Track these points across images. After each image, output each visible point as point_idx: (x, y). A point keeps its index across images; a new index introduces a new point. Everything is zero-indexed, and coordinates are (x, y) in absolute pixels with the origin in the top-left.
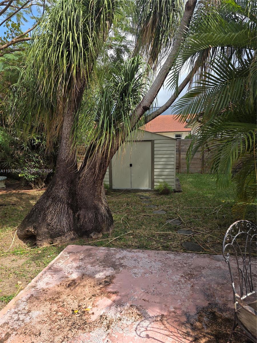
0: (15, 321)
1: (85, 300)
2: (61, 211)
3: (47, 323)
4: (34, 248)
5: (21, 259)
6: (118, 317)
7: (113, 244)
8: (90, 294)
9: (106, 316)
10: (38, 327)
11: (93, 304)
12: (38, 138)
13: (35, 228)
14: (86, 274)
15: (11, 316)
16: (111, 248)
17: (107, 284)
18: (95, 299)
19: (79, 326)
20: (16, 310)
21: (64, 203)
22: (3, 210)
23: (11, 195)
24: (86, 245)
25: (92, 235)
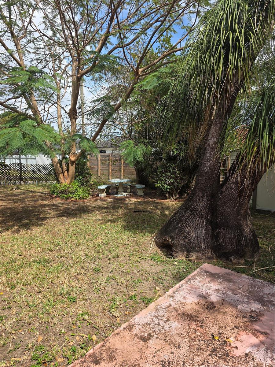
0: (156, 324)
1: (226, 329)
2: (200, 225)
3: (186, 338)
4: (170, 258)
5: (158, 265)
6: (269, 364)
7: (259, 275)
8: (232, 324)
9: (253, 356)
10: (178, 339)
11: (236, 337)
12: (177, 149)
13: (172, 238)
14: (226, 301)
15: (152, 318)
16: (257, 279)
17: (253, 319)
18: (238, 333)
19: (220, 355)
20: (156, 314)
21: (203, 217)
22: (142, 216)
23: (148, 203)
24: (224, 267)
25: (232, 258)
